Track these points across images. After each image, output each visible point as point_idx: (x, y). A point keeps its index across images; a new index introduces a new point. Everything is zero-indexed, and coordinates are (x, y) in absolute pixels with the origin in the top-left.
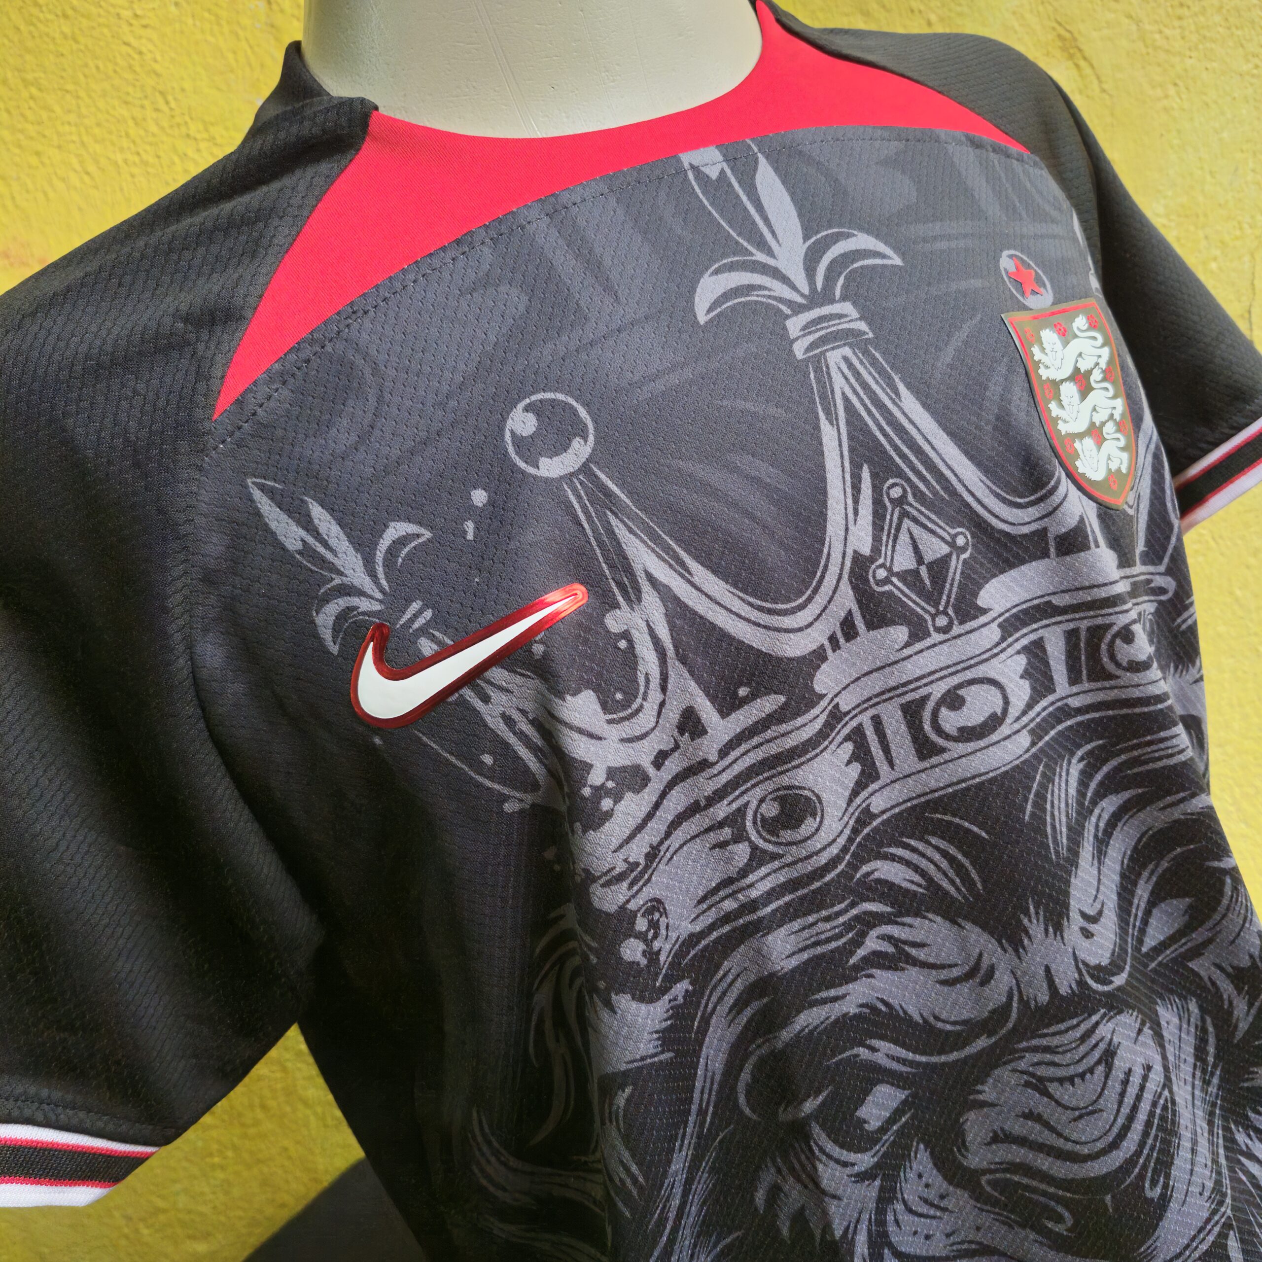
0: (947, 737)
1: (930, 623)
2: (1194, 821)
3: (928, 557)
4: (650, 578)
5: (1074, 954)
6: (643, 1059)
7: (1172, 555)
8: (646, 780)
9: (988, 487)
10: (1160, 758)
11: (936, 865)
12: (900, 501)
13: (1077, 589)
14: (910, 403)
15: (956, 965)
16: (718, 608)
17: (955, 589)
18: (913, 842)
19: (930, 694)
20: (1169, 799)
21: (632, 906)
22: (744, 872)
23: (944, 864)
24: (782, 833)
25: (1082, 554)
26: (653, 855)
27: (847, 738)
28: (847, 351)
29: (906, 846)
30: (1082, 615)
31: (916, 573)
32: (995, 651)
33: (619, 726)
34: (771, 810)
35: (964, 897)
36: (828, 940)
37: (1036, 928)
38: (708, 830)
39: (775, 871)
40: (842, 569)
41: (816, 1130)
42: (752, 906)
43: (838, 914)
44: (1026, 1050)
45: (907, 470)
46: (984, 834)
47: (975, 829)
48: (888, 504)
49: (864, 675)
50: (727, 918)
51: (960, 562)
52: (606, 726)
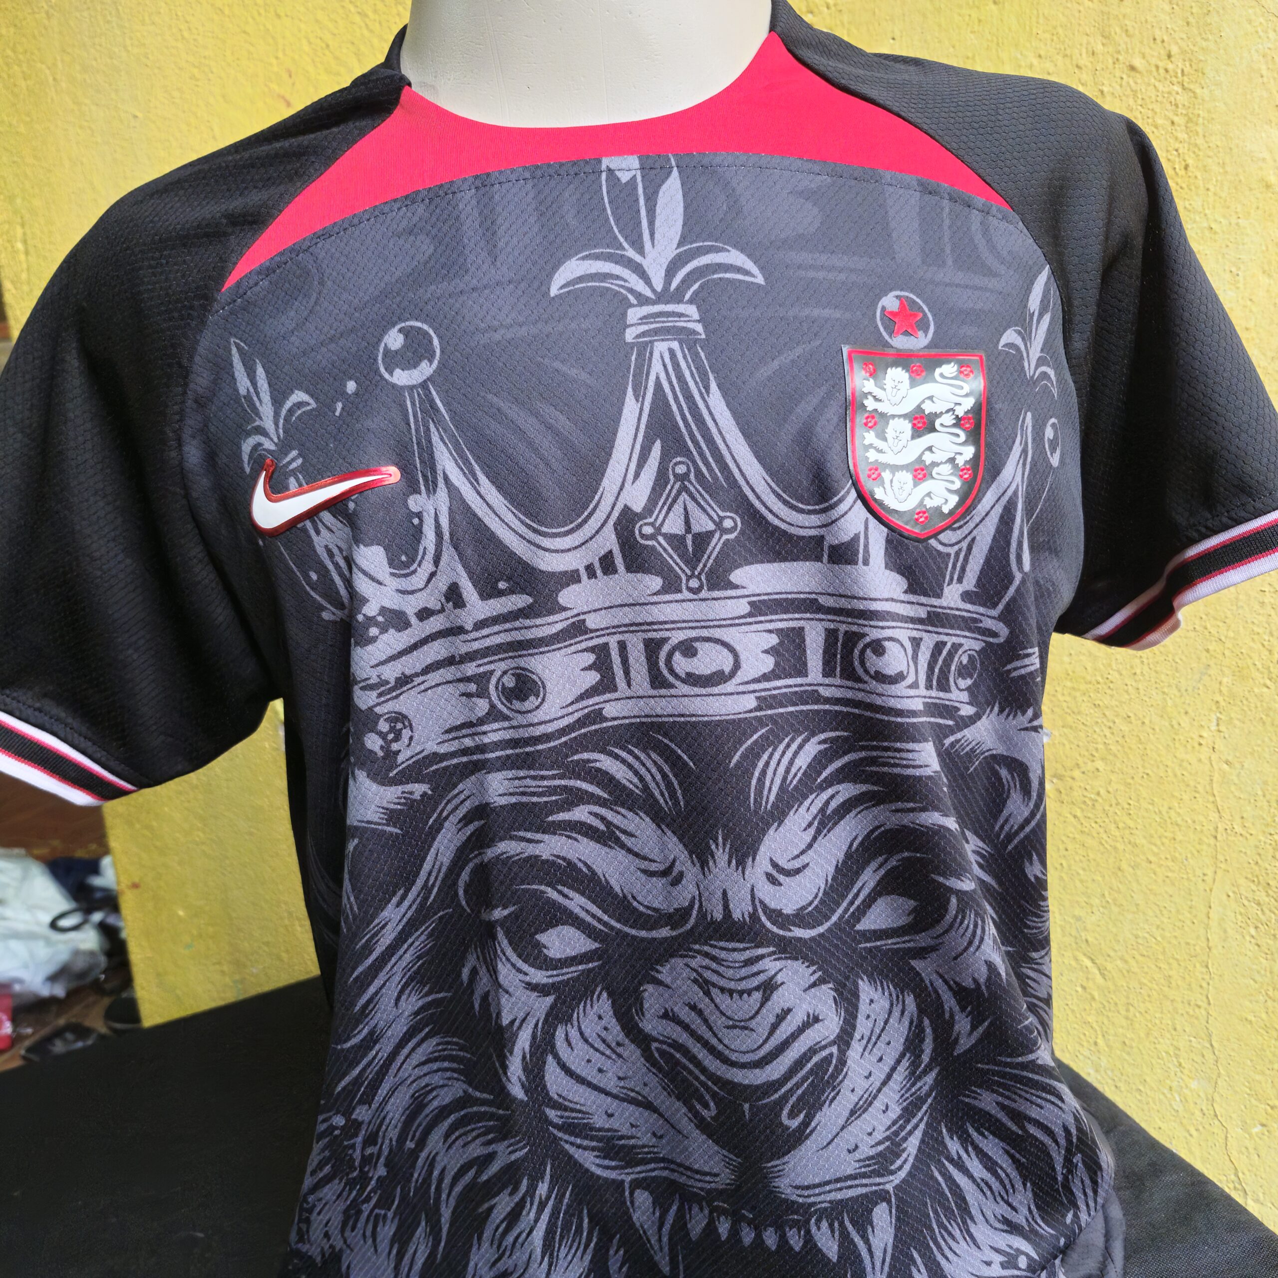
0: (677, 676)
1: (684, 581)
2: (923, 833)
3: (696, 528)
4: (446, 479)
5: (752, 890)
6: (369, 822)
7: (1008, 604)
8: (407, 625)
9: (771, 487)
10: (896, 765)
11: (652, 775)
12: (684, 477)
13: (841, 596)
14: (716, 399)
15: (654, 861)
16: (493, 516)
17: (711, 561)
18: (636, 751)
19: (669, 638)
20: (900, 805)
21: (378, 710)
22: (481, 721)
23: (658, 777)
24: (514, 701)
25: (849, 567)
26: (404, 681)
27: (592, 650)
28: (675, 345)
29: (630, 752)
30: (842, 618)
31: (683, 538)
32: (737, 621)
33: (398, 580)
34: (509, 682)
35: (669, 809)
36: (533, 794)
37: (721, 855)
38: (460, 680)
39: (504, 729)
40: (608, 517)
41: (500, 935)
42: (482, 749)
43: (543, 778)
44: (699, 952)
45: (695, 453)
46: (691, 764)
47: (685, 757)
48: (671, 477)
49: (617, 606)
50: (465, 752)
51: (722, 541)
52: (387, 576)
